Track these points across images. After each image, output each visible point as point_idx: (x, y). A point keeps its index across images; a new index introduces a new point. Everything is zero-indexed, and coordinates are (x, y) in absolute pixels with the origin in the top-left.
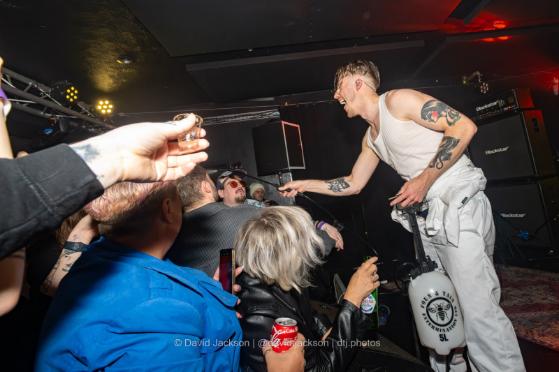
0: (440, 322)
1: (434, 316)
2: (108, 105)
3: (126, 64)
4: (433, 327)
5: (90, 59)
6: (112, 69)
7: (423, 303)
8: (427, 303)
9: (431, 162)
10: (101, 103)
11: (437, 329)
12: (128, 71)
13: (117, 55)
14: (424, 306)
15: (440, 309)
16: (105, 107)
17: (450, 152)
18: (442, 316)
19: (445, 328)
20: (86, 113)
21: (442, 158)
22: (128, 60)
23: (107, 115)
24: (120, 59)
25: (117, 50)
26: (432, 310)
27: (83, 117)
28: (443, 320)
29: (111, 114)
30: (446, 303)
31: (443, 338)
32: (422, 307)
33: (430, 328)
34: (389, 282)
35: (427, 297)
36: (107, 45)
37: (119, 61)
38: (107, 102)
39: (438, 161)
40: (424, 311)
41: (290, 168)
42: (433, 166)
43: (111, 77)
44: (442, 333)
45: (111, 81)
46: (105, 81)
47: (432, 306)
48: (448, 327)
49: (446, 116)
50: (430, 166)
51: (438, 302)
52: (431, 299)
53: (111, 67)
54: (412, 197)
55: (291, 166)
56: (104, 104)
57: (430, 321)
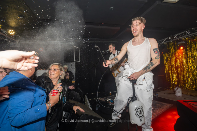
0: (140, 115)
1: (138, 113)
2: (13, 32)
3: (21, 18)
4: (138, 117)
5: (7, 14)
6: (15, 19)
7: (136, 109)
8: (137, 109)
9: (143, 69)
10: (10, 30)
11: (139, 118)
12: (21, 21)
13: (18, 15)
14: (136, 110)
15: (141, 111)
16: (11, 32)
17: (150, 67)
18: (141, 113)
19: (141, 117)
20: (4, 33)
21: (147, 68)
22: (22, 17)
23: (12, 35)
24: (19, 16)
25: (18, 13)
26: (138, 112)
27: (3, 34)
28: (141, 115)
29: (14, 35)
30: (142, 110)
31: (141, 120)
32: (135, 111)
33: (137, 117)
34: (101, 98)
35: (137, 108)
36: (14, 11)
37: (18, 17)
38: (12, 31)
39: (146, 69)
40: (136, 112)
41: (75, 61)
42: (144, 70)
43: (15, 22)
44: (141, 119)
45: (15, 24)
46: (13, 23)
47: (138, 110)
48: (142, 117)
49: (157, 55)
50: (143, 70)
51: (140, 109)
52: (138, 108)
53: (15, 18)
54: (134, 78)
55: (75, 60)
56: (11, 31)
57: (137, 115)
